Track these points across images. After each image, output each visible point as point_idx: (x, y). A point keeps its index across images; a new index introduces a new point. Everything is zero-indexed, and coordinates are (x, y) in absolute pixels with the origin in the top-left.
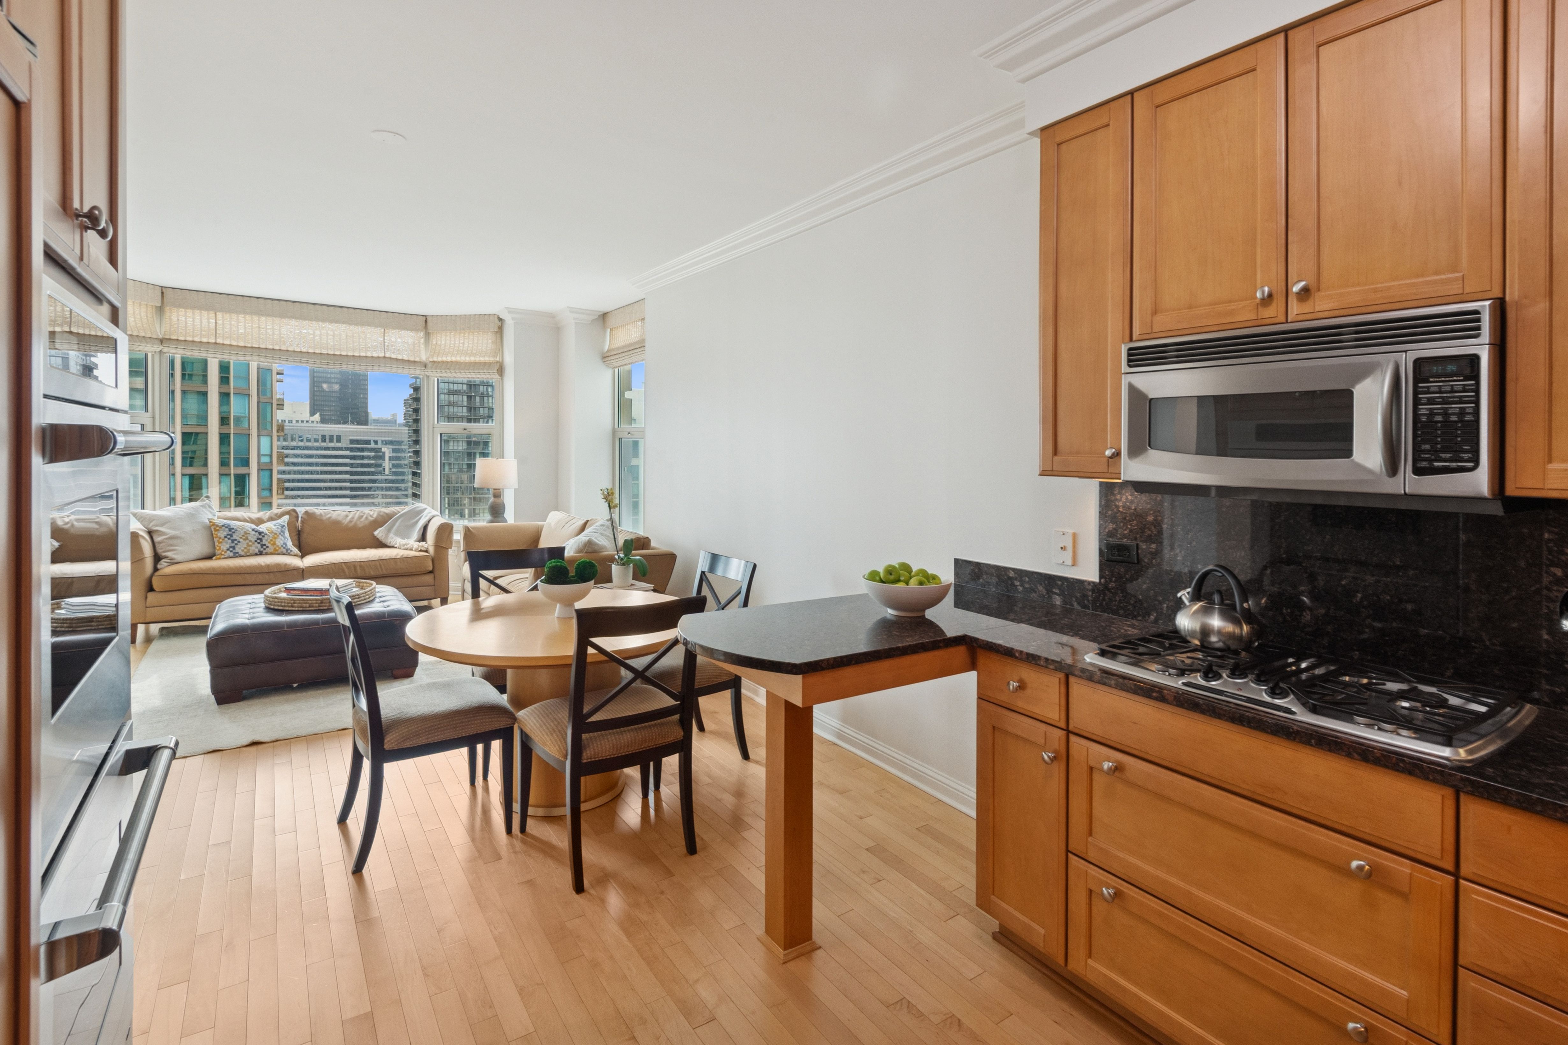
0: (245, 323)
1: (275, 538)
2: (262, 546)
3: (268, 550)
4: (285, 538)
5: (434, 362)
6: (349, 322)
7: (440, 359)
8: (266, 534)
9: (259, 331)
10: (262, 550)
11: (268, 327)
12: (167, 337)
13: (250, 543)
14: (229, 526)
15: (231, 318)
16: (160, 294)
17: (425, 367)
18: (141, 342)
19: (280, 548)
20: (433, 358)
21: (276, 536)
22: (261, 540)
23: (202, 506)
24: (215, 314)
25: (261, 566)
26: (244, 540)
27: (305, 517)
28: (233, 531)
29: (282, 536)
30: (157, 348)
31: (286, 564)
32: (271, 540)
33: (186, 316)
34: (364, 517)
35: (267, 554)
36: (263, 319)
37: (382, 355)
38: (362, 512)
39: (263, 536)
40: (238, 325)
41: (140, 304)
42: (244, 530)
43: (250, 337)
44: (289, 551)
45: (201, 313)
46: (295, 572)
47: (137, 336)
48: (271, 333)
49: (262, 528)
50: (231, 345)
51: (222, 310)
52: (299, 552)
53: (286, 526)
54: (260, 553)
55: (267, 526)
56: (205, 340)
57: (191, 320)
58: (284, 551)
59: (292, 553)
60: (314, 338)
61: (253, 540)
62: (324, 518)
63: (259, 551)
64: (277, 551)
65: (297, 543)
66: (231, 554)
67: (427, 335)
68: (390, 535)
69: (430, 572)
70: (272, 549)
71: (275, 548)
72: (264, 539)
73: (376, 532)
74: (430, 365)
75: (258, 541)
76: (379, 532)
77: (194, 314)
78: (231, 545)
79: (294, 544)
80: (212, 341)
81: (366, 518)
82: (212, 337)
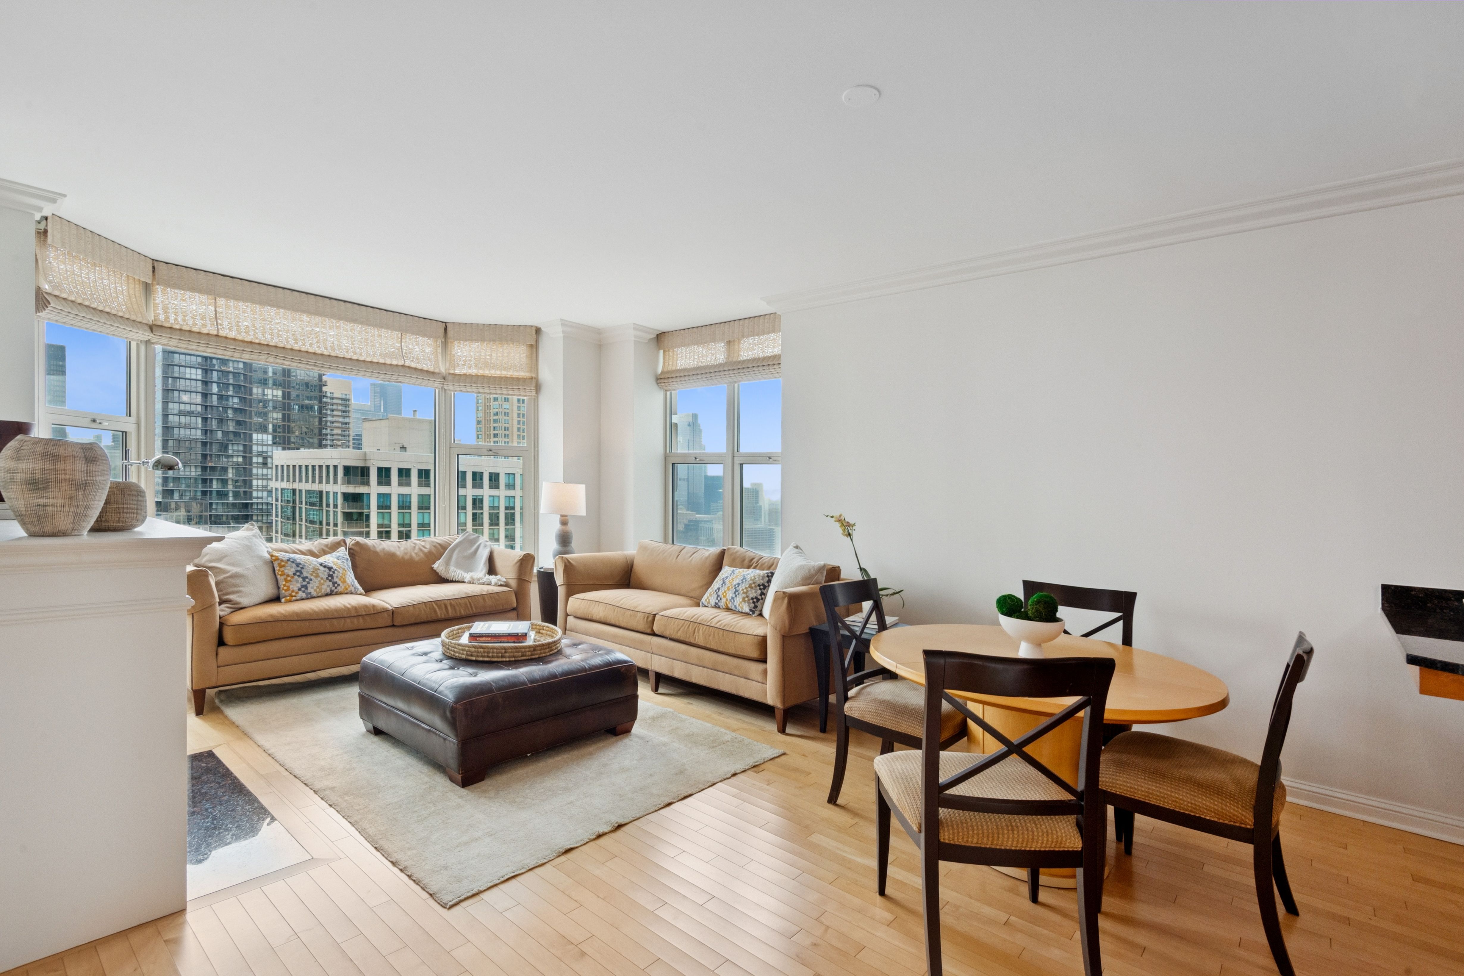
1: (343, 574)
2: (334, 583)
3: (340, 589)
4: (351, 573)
5: (455, 374)
6: (367, 323)
7: (459, 372)
8: (336, 570)
10: (332, 588)
13: (322, 581)
14: (292, 560)
16: (151, 268)
17: (445, 380)
19: (349, 586)
20: (450, 369)
21: (343, 571)
22: (332, 576)
24: (215, 299)
26: (315, 577)
28: (301, 566)
29: (347, 568)
30: (147, 336)
32: (339, 577)
35: (337, 594)
37: (401, 363)
39: (332, 572)
42: (311, 566)
43: (257, 331)
44: (355, 590)
52: (362, 589)
54: (331, 594)
56: (204, 331)
58: (352, 589)
59: (358, 591)
61: (323, 577)
62: (376, 550)
63: (331, 591)
64: (345, 589)
66: (304, 595)
67: (445, 344)
68: (452, 568)
69: (514, 609)
70: (343, 587)
71: (345, 586)
72: (335, 575)
73: (435, 566)
74: (450, 378)
75: (330, 578)
76: (437, 566)
77: (191, 298)
78: (304, 583)
79: (357, 581)
80: (214, 333)
81: (420, 549)
82: (214, 328)
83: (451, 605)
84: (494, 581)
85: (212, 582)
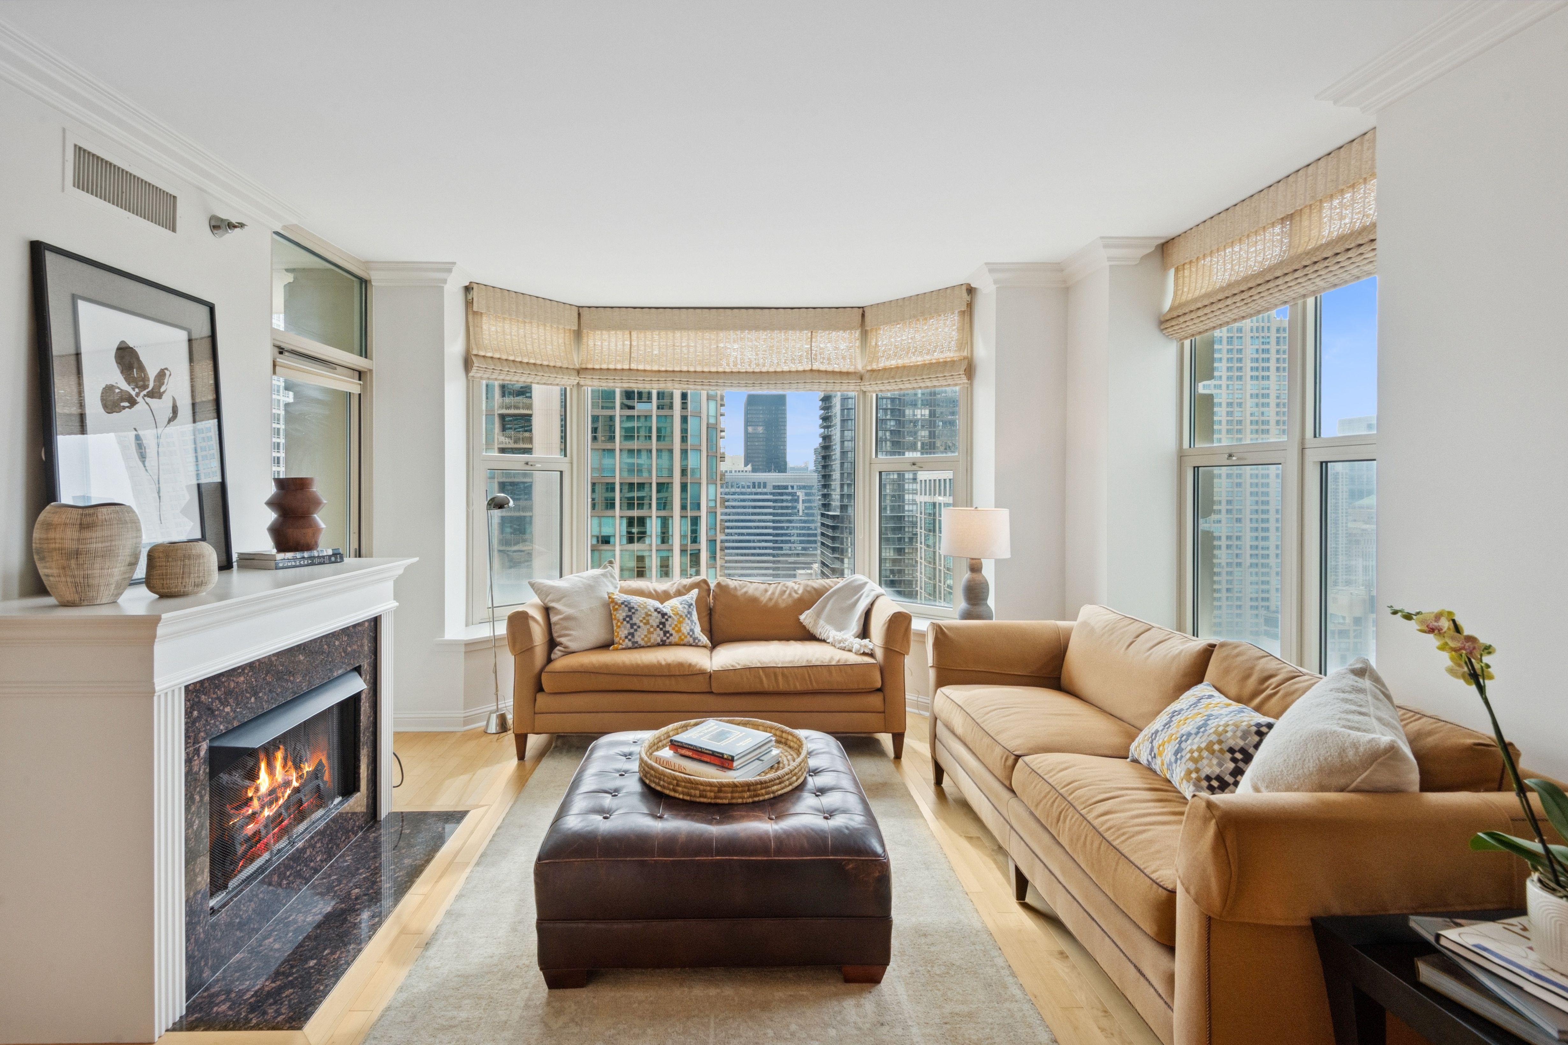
0: (659, 342)
1: (680, 622)
2: (665, 633)
3: (673, 639)
4: (692, 621)
5: (873, 371)
7: (881, 365)
8: (670, 617)
9: (674, 349)
10: (665, 638)
11: (683, 344)
12: (584, 366)
13: (652, 630)
14: (629, 603)
15: (645, 337)
16: (577, 316)
17: (863, 381)
19: (686, 637)
20: (871, 365)
21: (681, 619)
22: (664, 624)
23: (604, 575)
24: (630, 334)
25: (661, 664)
26: (645, 624)
27: (717, 591)
28: (633, 611)
29: (689, 619)
30: (574, 380)
31: (690, 665)
32: (676, 625)
33: (602, 340)
34: (788, 592)
35: (671, 644)
36: (678, 334)
37: (808, 367)
38: (784, 585)
39: (667, 620)
40: (652, 345)
41: (559, 329)
42: (645, 610)
43: (665, 358)
44: (697, 641)
45: (617, 334)
46: (701, 678)
47: (552, 367)
48: (686, 352)
49: (667, 607)
50: (645, 371)
51: (635, 329)
52: (708, 642)
53: (694, 604)
54: (663, 644)
55: (672, 605)
56: (619, 367)
57: (606, 344)
58: (691, 640)
59: (700, 644)
61: (655, 624)
62: (739, 593)
63: (662, 641)
64: (682, 640)
65: (707, 626)
66: (630, 644)
67: (865, 334)
68: (822, 622)
69: (879, 690)
70: (677, 637)
71: (680, 637)
72: (668, 623)
73: (802, 618)
74: (867, 376)
75: (661, 626)
76: (806, 618)
77: (609, 336)
78: (632, 631)
79: (702, 631)
80: (626, 367)
81: (790, 594)
82: (627, 362)
83: (783, 675)
84: (856, 647)
85: (533, 625)
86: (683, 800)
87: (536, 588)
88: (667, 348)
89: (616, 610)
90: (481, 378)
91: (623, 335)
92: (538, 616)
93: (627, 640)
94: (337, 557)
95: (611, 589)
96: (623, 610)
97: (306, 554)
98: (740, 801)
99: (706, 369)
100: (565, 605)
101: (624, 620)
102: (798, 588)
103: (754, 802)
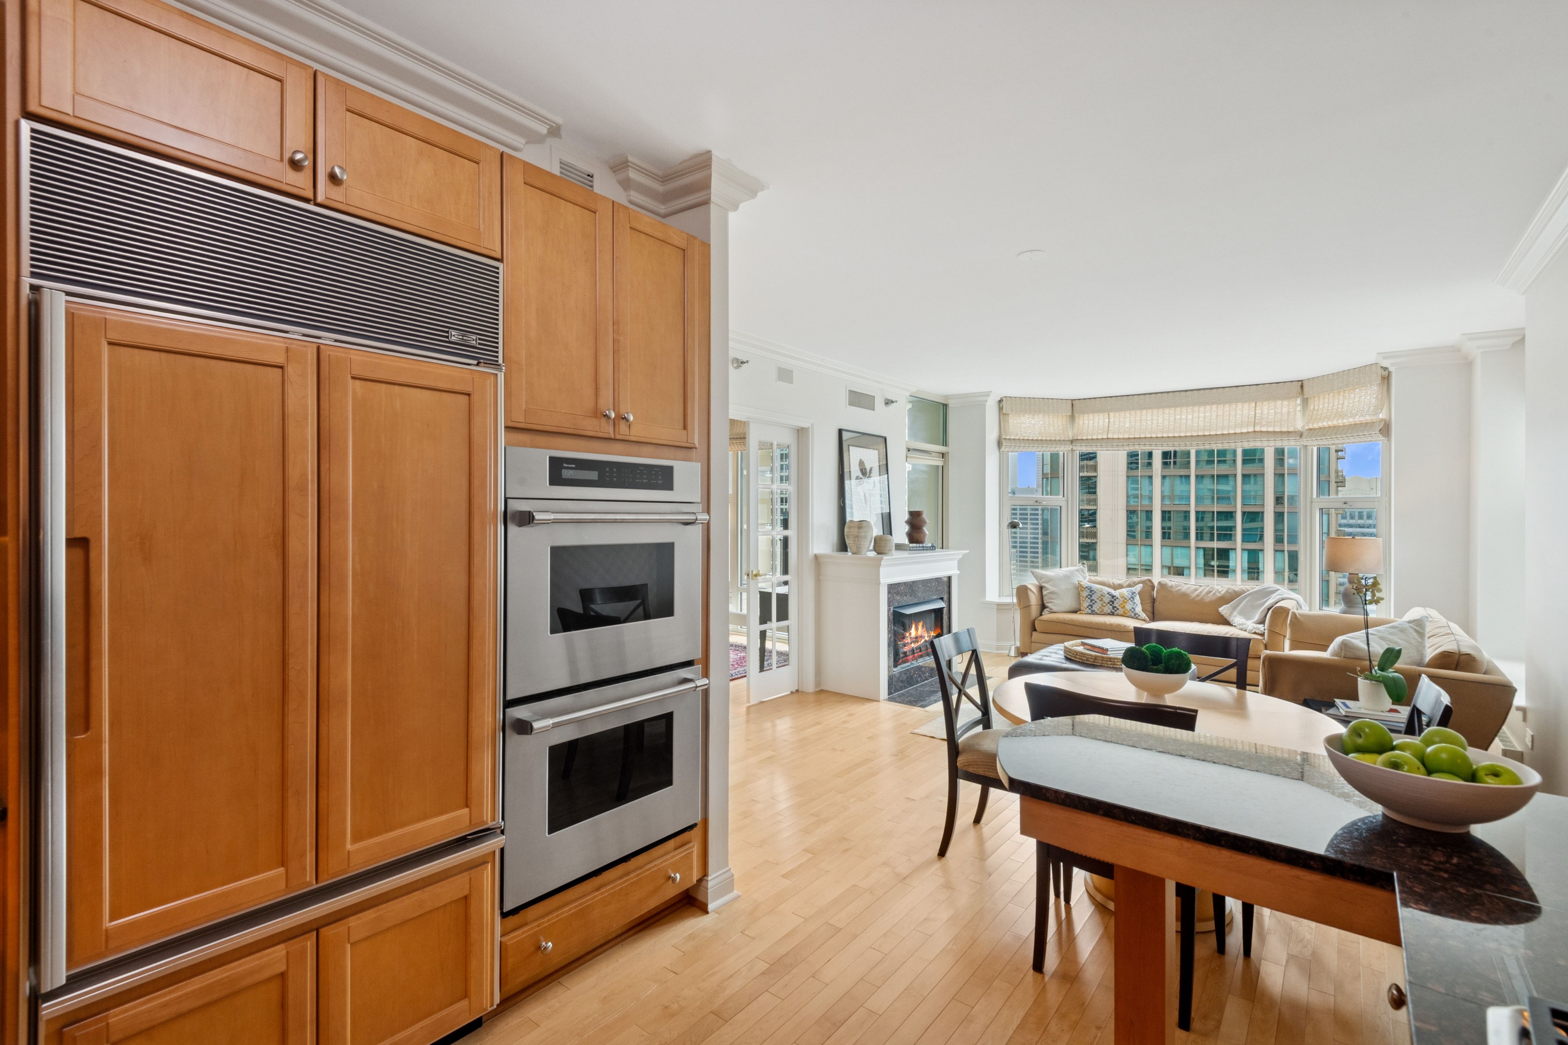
0: (1130, 418)
1: (1125, 603)
2: (1114, 607)
3: (1120, 612)
4: (1134, 603)
5: (1310, 429)
6: (1217, 402)
7: (1316, 426)
8: (1117, 598)
9: (1141, 423)
10: (1113, 611)
11: (1148, 419)
12: (1075, 438)
13: (1104, 604)
14: (1091, 588)
15: (1120, 416)
16: (1072, 405)
17: (1301, 436)
18: (1057, 444)
19: (1128, 612)
20: (1308, 425)
21: (1127, 601)
22: (1113, 602)
23: (1077, 570)
24: (1108, 414)
25: (1106, 624)
26: (1101, 601)
27: (1159, 587)
28: (1093, 592)
29: (1131, 601)
30: (1069, 446)
31: (1125, 626)
32: (1122, 604)
33: (1088, 420)
34: (1213, 592)
35: (1118, 615)
36: (1144, 412)
37: (1251, 430)
38: (1212, 588)
39: (1115, 600)
40: (1125, 421)
41: (1058, 416)
42: (1102, 593)
43: (1133, 429)
44: (1137, 616)
45: (1099, 415)
47: (1055, 440)
48: (1150, 424)
49: (1116, 593)
50: (1119, 439)
51: (1112, 411)
52: (1146, 617)
53: (1137, 593)
54: (1112, 614)
55: (1122, 592)
56: (1100, 437)
57: (1092, 422)
58: (1133, 615)
59: (1139, 617)
60: (1186, 422)
61: (1107, 602)
62: (1174, 589)
63: (1111, 612)
64: (1126, 613)
65: (1149, 609)
66: (1090, 611)
67: (1304, 401)
68: (1235, 613)
70: (1122, 611)
71: (1124, 611)
73: (1220, 609)
74: (1306, 434)
75: (1111, 603)
76: (1224, 610)
77: (1094, 417)
78: (1091, 604)
79: (1143, 610)
80: (1105, 437)
81: (1214, 594)
82: (1106, 434)
84: (1250, 628)
85: (1030, 593)
86: (1079, 662)
87: (1036, 576)
88: (1135, 422)
89: (1082, 591)
90: (1008, 452)
91: (1104, 415)
92: (1034, 590)
93: (1088, 609)
94: (933, 548)
95: (1081, 579)
96: (1087, 592)
97: (921, 545)
98: (1106, 665)
99: (1165, 435)
100: (1051, 585)
101: (1087, 597)
102: (1222, 590)
103: (1113, 667)
